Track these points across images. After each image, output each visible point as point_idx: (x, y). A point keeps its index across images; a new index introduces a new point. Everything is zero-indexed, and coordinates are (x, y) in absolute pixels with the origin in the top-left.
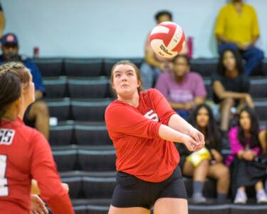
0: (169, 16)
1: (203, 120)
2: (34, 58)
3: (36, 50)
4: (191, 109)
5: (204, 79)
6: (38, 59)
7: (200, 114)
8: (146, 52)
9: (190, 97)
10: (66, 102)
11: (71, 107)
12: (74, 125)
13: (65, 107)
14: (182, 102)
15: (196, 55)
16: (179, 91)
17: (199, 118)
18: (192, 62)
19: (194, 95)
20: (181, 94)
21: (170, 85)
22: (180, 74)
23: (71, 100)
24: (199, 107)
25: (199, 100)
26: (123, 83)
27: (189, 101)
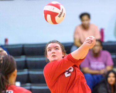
0: (88, 15)
1: (111, 80)
2: (5, 45)
3: (6, 40)
4: (104, 74)
5: (111, 55)
6: (8, 45)
7: (110, 77)
8: (75, 39)
9: (103, 66)
10: (25, 72)
11: (28, 75)
12: (31, 86)
13: (25, 75)
14: (98, 70)
15: (106, 40)
16: (96, 63)
17: (109, 79)
18: (103, 44)
19: (106, 65)
20: (97, 64)
21: (91, 59)
22: (96, 52)
23: (29, 71)
24: (109, 72)
25: (109, 68)
26: (52, 55)
27: (102, 69)
